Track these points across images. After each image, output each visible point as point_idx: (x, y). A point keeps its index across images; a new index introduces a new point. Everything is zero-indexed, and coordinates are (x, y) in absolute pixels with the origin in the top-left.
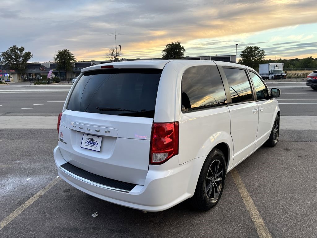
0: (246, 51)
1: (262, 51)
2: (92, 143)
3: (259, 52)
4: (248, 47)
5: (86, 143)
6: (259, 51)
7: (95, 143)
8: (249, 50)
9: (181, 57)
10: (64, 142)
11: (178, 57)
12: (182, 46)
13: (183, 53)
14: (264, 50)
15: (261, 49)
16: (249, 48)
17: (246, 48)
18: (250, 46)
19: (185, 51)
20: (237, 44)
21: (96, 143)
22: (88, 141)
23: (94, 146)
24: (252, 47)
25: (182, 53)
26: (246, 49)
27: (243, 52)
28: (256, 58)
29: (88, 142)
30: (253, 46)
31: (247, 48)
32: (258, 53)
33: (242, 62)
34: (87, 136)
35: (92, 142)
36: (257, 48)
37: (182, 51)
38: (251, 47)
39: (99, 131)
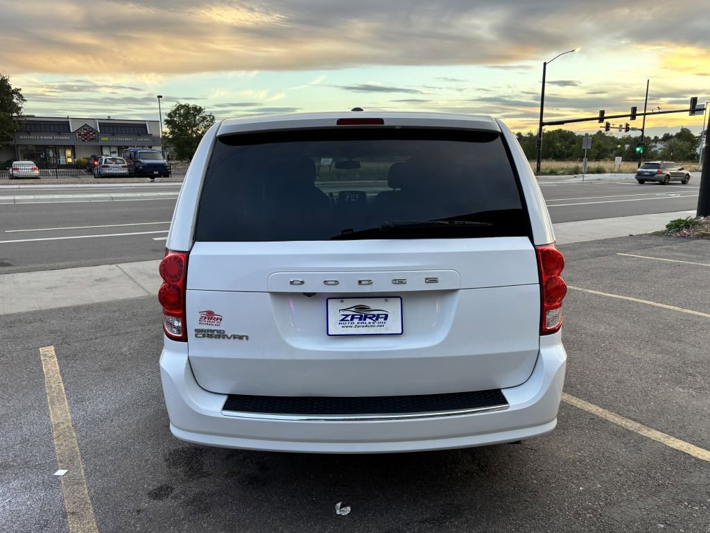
0: (177, 114)
1: (210, 116)
2: (366, 317)
3: (204, 118)
4: (181, 105)
5: (343, 320)
6: (204, 115)
7: (378, 317)
8: (182, 111)
9: (15, 114)
10: (235, 337)
11: (7, 114)
12: (13, 88)
13: (20, 106)
14: (213, 114)
15: (207, 112)
16: (182, 107)
17: (175, 108)
18: (183, 103)
19: (25, 100)
20: (161, 97)
21: (378, 315)
22: (347, 316)
23: (376, 324)
24: (187, 107)
25: (15, 104)
26: (176, 110)
27: (169, 115)
28: (198, 129)
29: (349, 318)
30: (191, 103)
31: (178, 107)
32: (203, 121)
33: (170, 137)
34: (342, 302)
35: (362, 314)
36: (198, 110)
37: (15, 100)
38: (185, 106)
39: (401, 282)
